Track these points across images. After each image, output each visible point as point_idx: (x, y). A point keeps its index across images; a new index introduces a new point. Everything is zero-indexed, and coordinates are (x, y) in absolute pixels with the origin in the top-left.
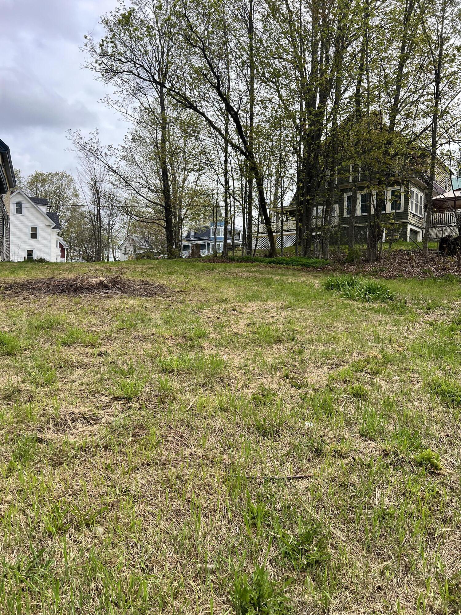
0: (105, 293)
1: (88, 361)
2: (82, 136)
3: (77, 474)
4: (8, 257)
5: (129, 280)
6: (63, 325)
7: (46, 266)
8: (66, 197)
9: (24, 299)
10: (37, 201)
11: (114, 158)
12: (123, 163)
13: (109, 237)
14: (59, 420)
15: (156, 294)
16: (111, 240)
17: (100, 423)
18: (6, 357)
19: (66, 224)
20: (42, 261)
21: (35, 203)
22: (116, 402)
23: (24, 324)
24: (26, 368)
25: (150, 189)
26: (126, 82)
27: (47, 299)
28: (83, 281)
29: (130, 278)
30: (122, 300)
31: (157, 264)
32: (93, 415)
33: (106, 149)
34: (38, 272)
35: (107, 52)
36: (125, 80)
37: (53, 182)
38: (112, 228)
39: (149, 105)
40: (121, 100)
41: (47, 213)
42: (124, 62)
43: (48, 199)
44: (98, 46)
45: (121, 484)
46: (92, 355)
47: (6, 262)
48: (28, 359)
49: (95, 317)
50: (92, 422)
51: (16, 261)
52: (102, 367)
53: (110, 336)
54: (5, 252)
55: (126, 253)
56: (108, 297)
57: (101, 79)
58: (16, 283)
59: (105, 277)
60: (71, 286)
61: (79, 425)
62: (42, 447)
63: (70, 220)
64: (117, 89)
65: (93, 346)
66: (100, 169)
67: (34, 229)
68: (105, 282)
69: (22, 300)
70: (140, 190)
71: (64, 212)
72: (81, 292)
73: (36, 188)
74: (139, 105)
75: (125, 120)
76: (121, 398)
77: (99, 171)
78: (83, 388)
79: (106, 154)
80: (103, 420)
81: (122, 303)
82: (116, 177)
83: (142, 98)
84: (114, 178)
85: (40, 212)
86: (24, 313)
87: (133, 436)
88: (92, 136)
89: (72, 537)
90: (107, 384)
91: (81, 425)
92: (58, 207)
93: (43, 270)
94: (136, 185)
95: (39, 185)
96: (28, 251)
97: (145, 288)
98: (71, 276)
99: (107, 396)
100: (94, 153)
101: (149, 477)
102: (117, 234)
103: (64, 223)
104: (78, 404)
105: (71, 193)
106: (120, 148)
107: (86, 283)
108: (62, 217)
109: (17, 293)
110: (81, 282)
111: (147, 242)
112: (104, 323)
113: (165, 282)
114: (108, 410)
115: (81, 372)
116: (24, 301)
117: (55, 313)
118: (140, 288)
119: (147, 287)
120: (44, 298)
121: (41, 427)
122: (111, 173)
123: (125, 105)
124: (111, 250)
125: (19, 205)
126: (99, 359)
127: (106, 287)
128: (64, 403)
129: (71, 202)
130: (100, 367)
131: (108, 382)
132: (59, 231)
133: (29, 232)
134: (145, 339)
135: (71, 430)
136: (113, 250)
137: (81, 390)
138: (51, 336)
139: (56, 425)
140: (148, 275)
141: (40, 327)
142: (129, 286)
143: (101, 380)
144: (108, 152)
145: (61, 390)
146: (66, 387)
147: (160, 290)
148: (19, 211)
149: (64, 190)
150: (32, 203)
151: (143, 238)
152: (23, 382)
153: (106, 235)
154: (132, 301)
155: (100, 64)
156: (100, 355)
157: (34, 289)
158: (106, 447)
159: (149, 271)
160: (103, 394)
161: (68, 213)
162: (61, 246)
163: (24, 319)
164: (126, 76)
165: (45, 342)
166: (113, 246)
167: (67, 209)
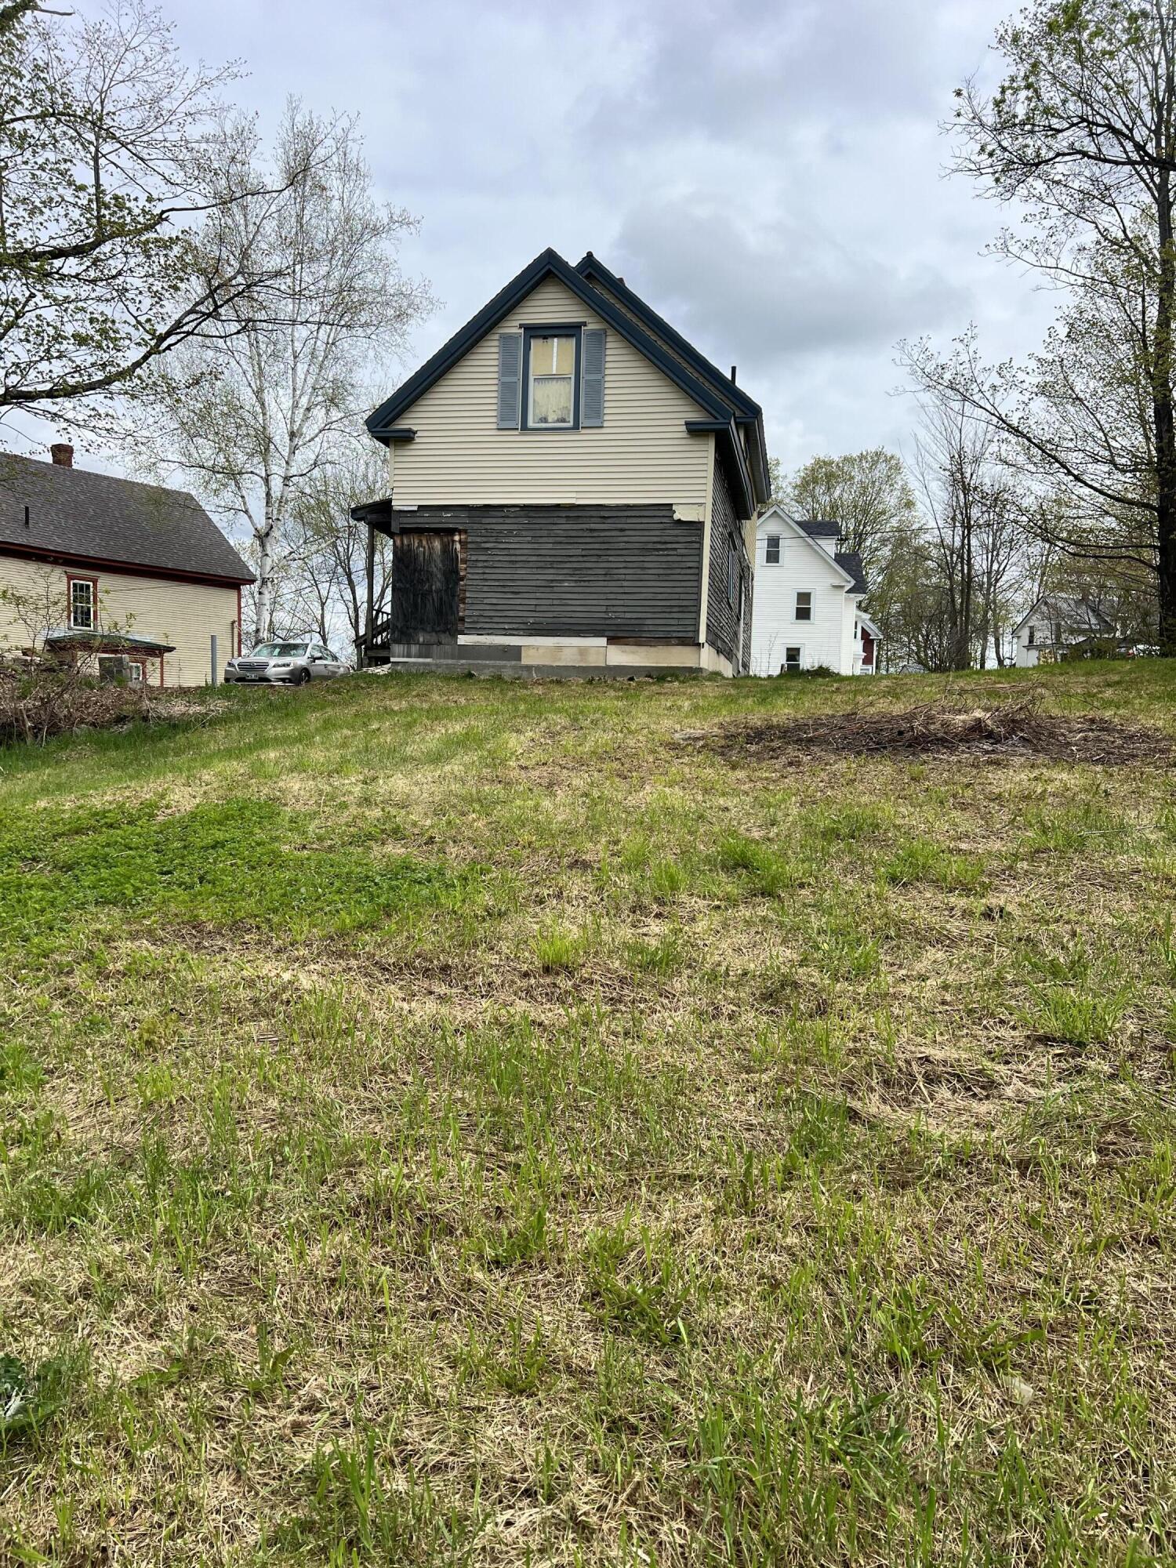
0: (987, 752)
1: (958, 928)
2: (933, 350)
3: (950, 1221)
4: (746, 666)
5: (1051, 717)
6: (886, 831)
7: (835, 685)
8: (883, 513)
9: (791, 764)
10: (814, 528)
11: (1015, 395)
12: (1039, 404)
13: (987, 604)
14: (895, 1071)
15: (1134, 756)
16: (994, 611)
17: (1000, 1097)
18: (759, 899)
19: (880, 579)
20: (822, 672)
21: (809, 534)
22: (1040, 1048)
23: (794, 823)
24: (806, 932)
25: (1115, 465)
26: (1058, 183)
27: (842, 766)
28: (930, 719)
29: (1055, 712)
30: (1036, 773)
31: (1130, 672)
32: (980, 1072)
33: (994, 374)
34: (818, 701)
35: (1015, 116)
36: (1057, 178)
37: (853, 478)
38: (997, 581)
39: (1124, 231)
40: (1042, 235)
41: (836, 554)
42: (1059, 131)
43: (839, 520)
44: (991, 106)
45: (1073, 1279)
46: (967, 914)
47: (742, 678)
48: (809, 910)
49: (967, 815)
50: (977, 1090)
51: (764, 675)
52: (996, 948)
53: (1011, 868)
54: (740, 655)
55: (1031, 645)
56: (997, 763)
57: (993, 191)
58: (770, 727)
59: (986, 710)
60: (901, 733)
61: (943, 1093)
62: (858, 1131)
63: (890, 569)
64: (1033, 207)
65: (967, 890)
66: (974, 428)
67: (804, 598)
68: (989, 722)
69: (784, 767)
70: (1084, 472)
71: (876, 549)
72: (925, 750)
73: (813, 497)
74: (1095, 235)
75: (1051, 286)
76: (1054, 1040)
77: (971, 435)
78: (948, 998)
79: (994, 387)
80: (1009, 1092)
81: (1036, 779)
82: (1018, 443)
83: (1104, 217)
84: (1012, 448)
85: (821, 556)
86: (794, 799)
87: (1099, 1151)
88: (960, 347)
89: (950, 1386)
90: (1013, 997)
91: (948, 1094)
92: (860, 537)
93: (828, 696)
94: (1074, 458)
95: (820, 490)
96: (788, 649)
97: (1098, 740)
98: (898, 708)
99: (1014, 1028)
100: (960, 390)
101: (1156, 1279)
102: (1009, 595)
103: (875, 578)
104: (939, 1039)
105: (893, 501)
106: (1033, 364)
107: (938, 725)
108: (869, 563)
109: (774, 750)
110: (926, 725)
111: (1093, 611)
112: (991, 833)
113: (1160, 724)
114: (1021, 1067)
115: (940, 955)
116: (791, 770)
117: (864, 799)
118: (1085, 739)
119: (1104, 736)
120: (835, 762)
121: (853, 1083)
122: (1006, 435)
123: (1052, 247)
124: (992, 639)
125: (774, 542)
126: (988, 928)
127: (990, 735)
128: (904, 1031)
129: (894, 522)
130: (989, 948)
131: (1017, 991)
132: (861, 597)
133: (792, 605)
134: (1112, 882)
135: (926, 1102)
136: (997, 640)
137: (944, 1003)
138: (860, 856)
139: (886, 1083)
140: (1107, 704)
141: (830, 834)
142: (1052, 735)
143: (996, 982)
144: (998, 381)
145: (895, 997)
146: (906, 989)
147: (1146, 746)
148: (773, 557)
149: (878, 494)
150: (803, 534)
151: (1084, 600)
152: (803, 963)
153: (980, 600)
154: (1064, 776)
155: (991, 155)
156: (988, 915)
157: (810, 740)
158: (1023, 1166)
159: (1108, 693)
160: (1002, 1022)
161: (886, 551)
162: (865, 635)
163: (794, 811)
164: (1060, 169)
165: (845, 872)
166: (997, 628)
167: (884, 542)
